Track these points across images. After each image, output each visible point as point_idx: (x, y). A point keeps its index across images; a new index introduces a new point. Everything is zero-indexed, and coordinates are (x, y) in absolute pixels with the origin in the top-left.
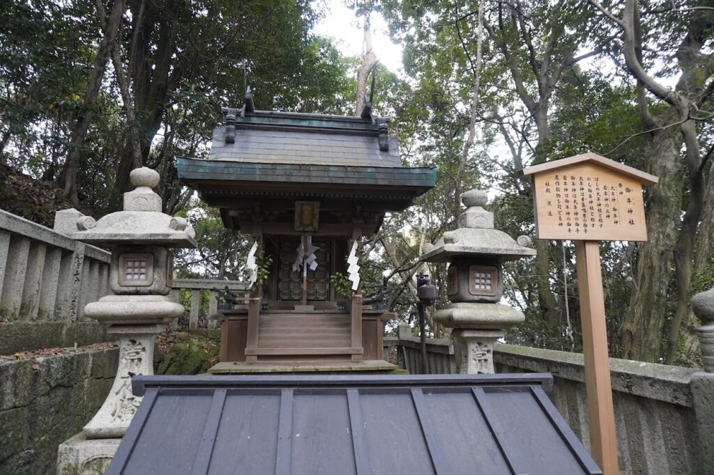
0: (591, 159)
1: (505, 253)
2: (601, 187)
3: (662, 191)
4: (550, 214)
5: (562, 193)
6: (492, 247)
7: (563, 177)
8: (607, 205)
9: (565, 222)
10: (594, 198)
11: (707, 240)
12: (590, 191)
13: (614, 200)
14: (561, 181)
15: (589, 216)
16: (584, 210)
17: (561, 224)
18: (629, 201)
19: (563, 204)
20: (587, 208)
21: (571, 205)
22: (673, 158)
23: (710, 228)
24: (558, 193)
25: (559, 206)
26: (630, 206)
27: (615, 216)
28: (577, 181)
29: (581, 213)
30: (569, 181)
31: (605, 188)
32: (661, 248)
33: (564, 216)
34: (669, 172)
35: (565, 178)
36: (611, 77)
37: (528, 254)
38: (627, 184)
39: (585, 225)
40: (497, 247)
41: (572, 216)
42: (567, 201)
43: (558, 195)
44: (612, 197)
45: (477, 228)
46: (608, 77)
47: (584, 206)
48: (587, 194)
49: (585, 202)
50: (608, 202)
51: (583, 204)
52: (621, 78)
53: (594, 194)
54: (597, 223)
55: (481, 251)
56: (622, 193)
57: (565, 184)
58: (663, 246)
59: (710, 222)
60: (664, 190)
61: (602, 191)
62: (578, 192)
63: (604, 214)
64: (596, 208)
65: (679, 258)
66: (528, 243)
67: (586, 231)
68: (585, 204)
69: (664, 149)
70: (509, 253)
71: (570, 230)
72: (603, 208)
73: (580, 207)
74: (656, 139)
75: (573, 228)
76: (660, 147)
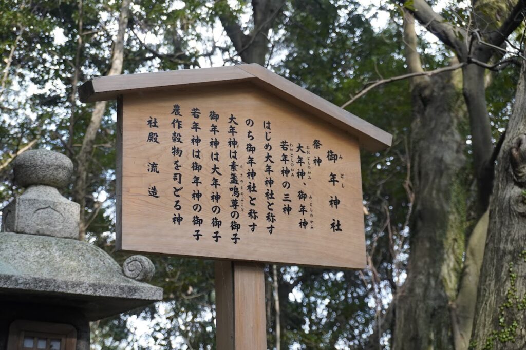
0: (256, 78)
1: (90, 293)
2: (275, 143)
3: (436, 202)
4: (153, 192)
5: (187, 146)
6: (60, 279)
7: (189, 112)
8: (286, 185)
9: (188, 215)
10: (259, 166)
11: (493, 283)
12: (251, 148)
13: (302, 174)
14: (187, 119)
15: (245, 206)
16: (236, 191)
17: (179, 219)
18: (333, 179)
19: (188, 174)
20: (242, 186)
21: (206, 176)
22: (455, 146)
23: (498, 260)
24: (177, 145)
25: (178, 177)
26: (335, 191)
27: (303, 210)
28: (223, 126)
29: (227, 197)
30: (205, 122)
31: (284, 145)
32: (431, 303)
33: (187, 201)
34: (447, 168)
35: (196, 113)
36: (373, 11)
37: (145, 296)
38: (330, 143)
39: (235, 226)
40: (74, 278)
41: (206, 202)
42: (197, 167)
43: (177, 151)
44: (297, 167)
45: (38, 233)
46: (368, 10)
47: (234, 180)
48: (243, 155)
49: (238, 172)
50: (289, 178)
51: (234, 176)
52: (388, 14)
53: (259, 156)
54: (262, 222)
55: (32, 287)
56: (318, 161)
57: (196, 127)
58: (435, 299)
59: (498, 249)
60: (438, 199)
61: (277, 154)
62: (224, 149)
63: (279, 204)
64: (262, 188)
65: (458, 322)
66: (146, 274)
67: (235, 239)
68: (239, 179)
69: (441, 128)
70: (100, 293)
71: (198, 235)
72: (278, 190)
73: (225, 182)
74: (429, 111)
75: (207, 229)
76: (436, 124)
